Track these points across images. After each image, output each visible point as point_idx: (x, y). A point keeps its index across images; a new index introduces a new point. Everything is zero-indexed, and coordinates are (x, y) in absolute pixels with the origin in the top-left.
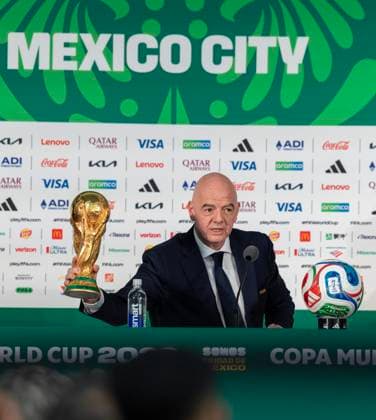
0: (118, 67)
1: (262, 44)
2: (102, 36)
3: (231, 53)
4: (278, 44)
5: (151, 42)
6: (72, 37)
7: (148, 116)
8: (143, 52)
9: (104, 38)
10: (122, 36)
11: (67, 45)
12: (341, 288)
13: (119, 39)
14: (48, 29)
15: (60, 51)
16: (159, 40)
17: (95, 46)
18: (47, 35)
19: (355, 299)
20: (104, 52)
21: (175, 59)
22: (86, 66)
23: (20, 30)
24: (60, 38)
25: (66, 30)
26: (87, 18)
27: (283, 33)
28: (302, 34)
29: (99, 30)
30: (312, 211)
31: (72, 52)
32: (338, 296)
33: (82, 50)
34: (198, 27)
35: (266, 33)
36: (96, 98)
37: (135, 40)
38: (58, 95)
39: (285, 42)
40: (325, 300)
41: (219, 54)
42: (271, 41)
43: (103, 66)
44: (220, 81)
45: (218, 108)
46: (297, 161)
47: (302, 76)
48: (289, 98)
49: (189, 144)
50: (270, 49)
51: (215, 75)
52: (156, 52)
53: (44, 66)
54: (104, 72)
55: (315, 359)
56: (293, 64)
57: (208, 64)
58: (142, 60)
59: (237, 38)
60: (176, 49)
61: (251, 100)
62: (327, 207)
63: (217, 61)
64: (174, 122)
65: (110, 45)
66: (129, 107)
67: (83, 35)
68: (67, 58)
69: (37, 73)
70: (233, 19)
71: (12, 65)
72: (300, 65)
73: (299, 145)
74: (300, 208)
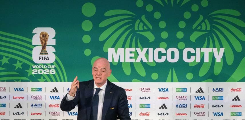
0: (151, 60)
1: (207, 51)
2: (144, 48)
3: (194, 54)
4: (213, 50)
5: (163, 51)
6: (133, 50)
7: (162, 79)
8: (160, 55)
9: (145, 50)
10: (152, 49)
11: (131, 52)
13: (151, 50)
14: (123, 46)
15: (128, 55)
16: (166, 50)
17: (142, 53)
18: (123, 49)
20: (145, 55)
21: (173, 57)
22: (138, 60)
23: (113, 46)
24: (128, 50)
25: (130, 47)
26: (138, 42)
27: (214, 47)
28: (222, 47)
30: (227, 116)
31: (133, 55)
33: (137, 54)
34: (181, 45)
35: (208, 46)
36: (142, 73)
37: (157, 50)
38: (128, 72)
39: (215, 50)
41: (189, 55)
42: (210, 50)
43: (145, 60)
44: (190, 65)
45: (189, 76)
46: (221, 96)
47: (222, 63)
49: (178, 90)
50: (209, 53)
51: (188, 63)
52: (165, 54)
53: (122, 61)
54: (145, 63)
56: (219, 58)
57: (185, 59)
58: (160, 58)
59: (197, 49)
60: (173, 53)
61: (202, 73)
62: (233, 114)
63: (189, 58)
64: (172, 81)
65: (147, 52)
66: (155, 76)
67: (137, 49)
68: (131, 58)
69: (120, 64)
70: (195, 42)
71: (110, 60)
72: (221, 59)
73: (221, 90)
74: (222, 114)
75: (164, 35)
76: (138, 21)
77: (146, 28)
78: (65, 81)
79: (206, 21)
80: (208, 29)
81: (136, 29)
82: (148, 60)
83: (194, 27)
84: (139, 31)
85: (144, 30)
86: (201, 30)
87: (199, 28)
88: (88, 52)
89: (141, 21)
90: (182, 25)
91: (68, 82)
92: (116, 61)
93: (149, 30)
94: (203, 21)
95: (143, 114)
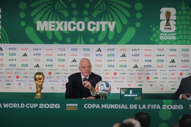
0: (66, 30)
1: (104, 23)
2: (61, 22)
3: (95, 26)
4: (107, 23)
5: (74, 23)
6: (54, 22)
7: (74, 42)
8: (72, 26)
10: (67, 22)
11: (52, 24)
13: (66, 22)
14: (47, 20)
15: (51, 26)
16: (76, 22)
17: (60, 24)
18: (47, 22)
19: (108, 91)
20: (62, 26)
21: (81, 27)
22: (57, 29)
23: (40, 20)
24: (51, 22)
25: (52, 20)
26: (58, 18)
27: (109, 20)
28: (114, 21)
29: (61, 20)
30: (117, 67)
31: (54, 26)
32: (103, 90)
33: (56, 25)
34: (86, 19)
35: (104, 20)
36: (60, 38)
37: (70, 23)
38: (50, 37)
39: (109, 23)
40: (100, 91)
41: (92, 26)
45: (92, 40)
46: (113, 54)
47: (114, 32)
48: (111, 37)
49: (84, 50)
50: (106, 25)
51: (91, 32)
52: (76, 26)
53: (46, 30)
54: (62, 31)
55: (96, 107)
57: (89, 29)
58: (72, 28)
59: (97, 22)
60: (81, 25)
61: (100, 38)
62: (121, 66)
63: (92, 28)
64: (80, 44)
65: (63, 24)
66: (68, 40)
67: (57, 22)
68: (52, 28)
69: (45, 31)
70: (95, 17)
71: (38, 29)
72: (113, 29)
73: (113, 50)
74: (114, 66)
75: (75, 12)
76: (57, 3)
77: (62, 8)
78: (7, 43)
79: (104, 3)
80: (105, 8)
81: (56, 8)
82: (64, 30)
83: (95, 7)
84: (58, 9)
85: (61, 9)
86: (100, 9)
87: (98, 8)
88: (23, 24)
89: (60, 3)
90: (87, 5)
91: (10, 43)
92: (42, 30)
93: (65, 9)
94: (101, 3)
95: (60, 66)
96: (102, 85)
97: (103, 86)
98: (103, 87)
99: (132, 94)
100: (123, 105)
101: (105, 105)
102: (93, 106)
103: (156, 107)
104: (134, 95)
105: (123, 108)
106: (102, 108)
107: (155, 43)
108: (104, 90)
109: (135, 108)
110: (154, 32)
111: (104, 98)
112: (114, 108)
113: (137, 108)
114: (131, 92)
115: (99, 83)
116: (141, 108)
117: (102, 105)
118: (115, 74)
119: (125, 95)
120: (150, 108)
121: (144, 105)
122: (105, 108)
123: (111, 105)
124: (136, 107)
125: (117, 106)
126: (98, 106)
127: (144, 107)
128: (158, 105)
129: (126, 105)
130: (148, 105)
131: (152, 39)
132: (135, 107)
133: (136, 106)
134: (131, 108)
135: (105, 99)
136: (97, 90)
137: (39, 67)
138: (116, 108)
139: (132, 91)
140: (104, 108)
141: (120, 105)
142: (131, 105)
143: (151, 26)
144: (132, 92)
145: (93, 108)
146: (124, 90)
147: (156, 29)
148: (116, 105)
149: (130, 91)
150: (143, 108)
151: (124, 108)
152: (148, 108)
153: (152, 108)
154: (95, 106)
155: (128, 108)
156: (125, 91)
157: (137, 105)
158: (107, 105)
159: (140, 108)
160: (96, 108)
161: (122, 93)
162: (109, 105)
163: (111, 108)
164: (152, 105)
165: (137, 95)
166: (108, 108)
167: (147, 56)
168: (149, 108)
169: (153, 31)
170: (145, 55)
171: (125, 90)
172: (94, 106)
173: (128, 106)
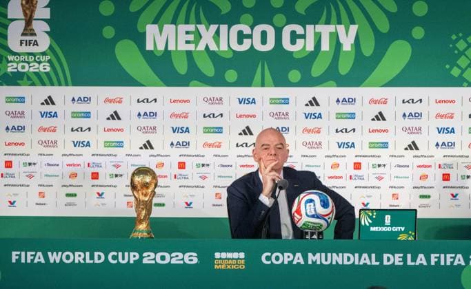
0: (224, 47)
1: (325, 30)
2: (212, 26)
3: (303, 37)
4: (336, 29)
5: (246, 29)
6: (191, 27)
7: (245, 81)
8: (241, 37)
9: (214, 27)
10: (226, 26)
11: (187, 33)
12: (315, 210)
13: (224, 28)
14: (174, 21)
15: (183, 37)
16: (252, 28)
17: (207, 33)
18: (174, 26)
19: (326, 218)
20: (213, 37)
21: (264, 41)
22: (201, 47)
23: (155, 22)
24: (183, 28)
25: (187, 22)
26: (202, 14)
27: (339, 22)
28: (353, 22)
29: (210, 22)
30: (362, 148)
31: (191, 37)
32: (313, 216)
33: (199, 36)
34: (279, 19)
35: (328, 22)
36: (208, 69)
37: (236, 28)
38: (182, 67)
39: (341, 28)
40: (305, 219)
41: (294, 37)
42: (331, 28)
43: (213, 47)
44: (295, 56)
45: (295, 75)
47: (354, 52)
48: (344, 68)
49: (274, 101)
50: (330, 33)
51: (291, 52)
52: (250, 36)
53: (171, 47)
54: (214, 52)
55: (292, 261)
56: (347, 44)
57: (287, 45)
58: (240, 42)
59: (307, 26)
60: (264, 34)
61: (317, 69)
62: (373, 145)
63: (293, 42)
64: (263, 85)
65: (218, 32)
66: (231, 75)
67: (197, 25)
68: (188, 42)
69: (167, 52)
70: (304, 13)
71: (149, 47)
72: (352, 44)
73: (352, 101)
74: (353, 145)
78: (67, 85)
82: (218, 47)
88: (109, 32)
91: (73, 85)
92: (161, 48)
95: (210, 145)
96: (311, 201)
97: (312, 204)
98: (312, 207)
99: (391, 226)
100: (365, 255)
101: (318, 255)
102: (287, 258)
103: (452, 260)
104: (396, 229)
105: (365, 264)
106: (310, 262)
107: (465, 84)
108: (316, 216)
109: (397, 263)
110: (462, 53)
111: (315, 237)
112: (340, 263)
113: (401, 264)
114: (388, 219)
115: (302, 195)
116: (413, 264)
117: (310, 255)
118: (357, 166)
119: (372, 229)
120: (438, 263)
121: (421, 256)
122: (318, 263)
123: (334, 255)
124: (399, 261)
125: (349, 259)
126: (298, 259)
127: (421, 259)
128: (459, 256)
129: (373, 256)
130: (433, 256)
131: (455, 72)
132: (397, 259)
133: (399, 257)
134: (385, 263)
135: (319, 238)
136: (296, 215)
137: (152, 148)
138: (346, 263)
139: (389, 216)
140: (314, 263)
141: (357, 255)
142: (385, 256)
143: (454, 37)
144: (389, 221)
145: (286, 263)
146: (369, 216)
147: (466, 45)
148: (346, 255)
149: (386, 216)
150: (417, 263)
151: (369, 263)
152: (433, 263)
153: (442, 263)
154: (291, 259)
155: (378, 263)
156: (371, 218)
157: (401, 255)
158: (323, 255)
159: (409, 263)
160: (295, 263)
161: (363, 223)
162: (329, 255)
163: (334, 263)
164: (442, 256)
165: (403, 229)
166: (324, 262)
167: (442, 116)
168: (435, 262)
169: (458, 50)
170: (439, 116)
171: (371, 214)
172: (289, 257)
173: (379, 259)
